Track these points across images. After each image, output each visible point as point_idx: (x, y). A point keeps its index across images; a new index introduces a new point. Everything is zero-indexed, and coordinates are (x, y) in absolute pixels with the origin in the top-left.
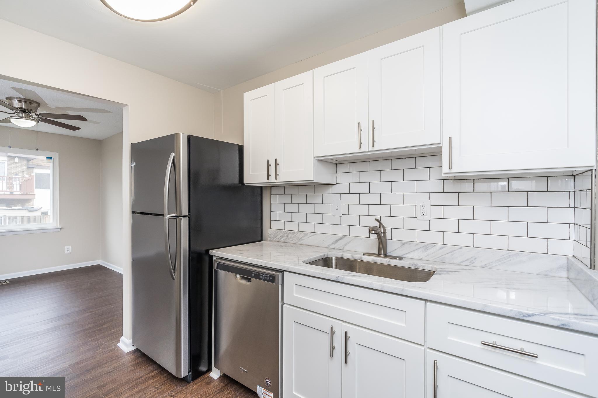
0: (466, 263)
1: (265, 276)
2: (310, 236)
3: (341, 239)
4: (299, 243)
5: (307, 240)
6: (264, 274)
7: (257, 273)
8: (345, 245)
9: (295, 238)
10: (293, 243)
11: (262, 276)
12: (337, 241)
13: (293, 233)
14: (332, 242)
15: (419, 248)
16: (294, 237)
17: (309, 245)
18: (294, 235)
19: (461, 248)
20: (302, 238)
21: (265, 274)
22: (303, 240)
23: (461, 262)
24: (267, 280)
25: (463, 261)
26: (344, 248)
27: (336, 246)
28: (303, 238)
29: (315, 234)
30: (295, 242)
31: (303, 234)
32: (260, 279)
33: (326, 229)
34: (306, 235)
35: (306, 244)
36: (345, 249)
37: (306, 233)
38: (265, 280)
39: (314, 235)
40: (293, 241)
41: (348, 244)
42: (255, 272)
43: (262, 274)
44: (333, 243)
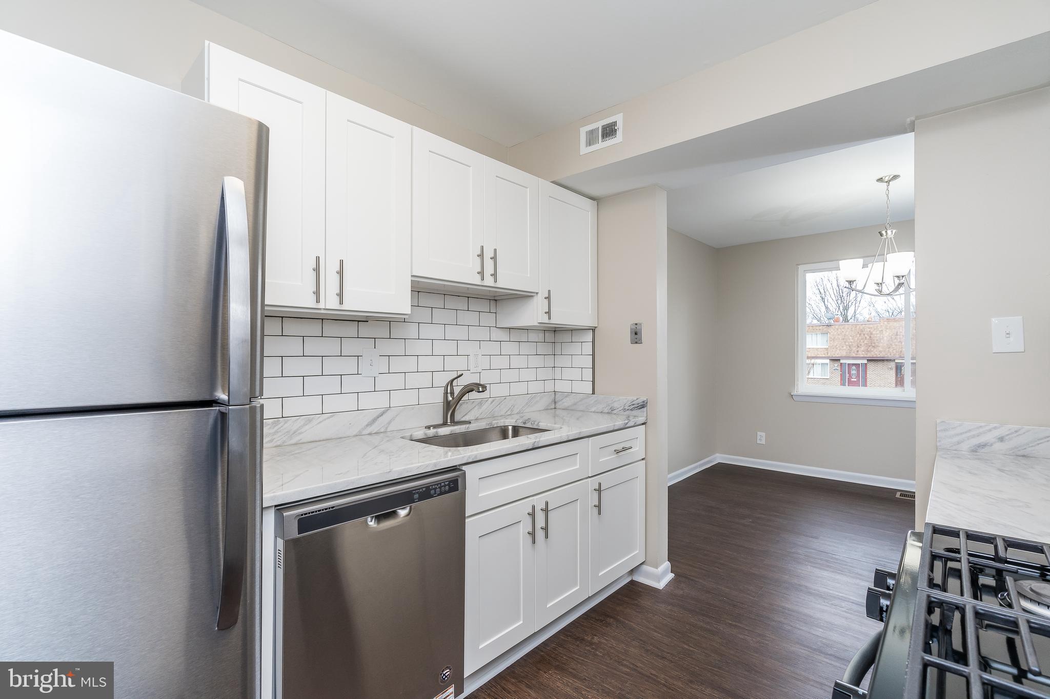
0: (509, 413)
1: (440, 488)
2: (320, 422)
3: (382, 415)
4: (293, 441)
5: (311, 432)
6: (437, 485)
7: (424, 489)
8: (389, 423)
9: (280, 434)
10: (275, 445)
11: (435, 489)
12: (374, 420)
13: (273, 423)
14: (366, 423)
15: (475, 407)
16: (276, 432)
17: (317, 439)
18: (276, 428)
19: (505, 398)
20: (298, 430)
21: (441, 484)
22: (300, 433)
23: (505, 413)
24: (446, 492)
25: (507, 412)
26: (387, 428)
27: (374, 428)
28: (303, 430)
29: (331, 416)
30: (279, 443)
31: (301, 421)
32: (432, 496)
33: (348, 402)
34: (310, 421)
35: (309, 441)
36: (389, 430)
37: (308, 418)
38: (441, 494)
39: (328, 418)
40: (275, 440)
41: (394, 420)
42: (419, 489)
43: (434, 487)
44: (367, 425)
